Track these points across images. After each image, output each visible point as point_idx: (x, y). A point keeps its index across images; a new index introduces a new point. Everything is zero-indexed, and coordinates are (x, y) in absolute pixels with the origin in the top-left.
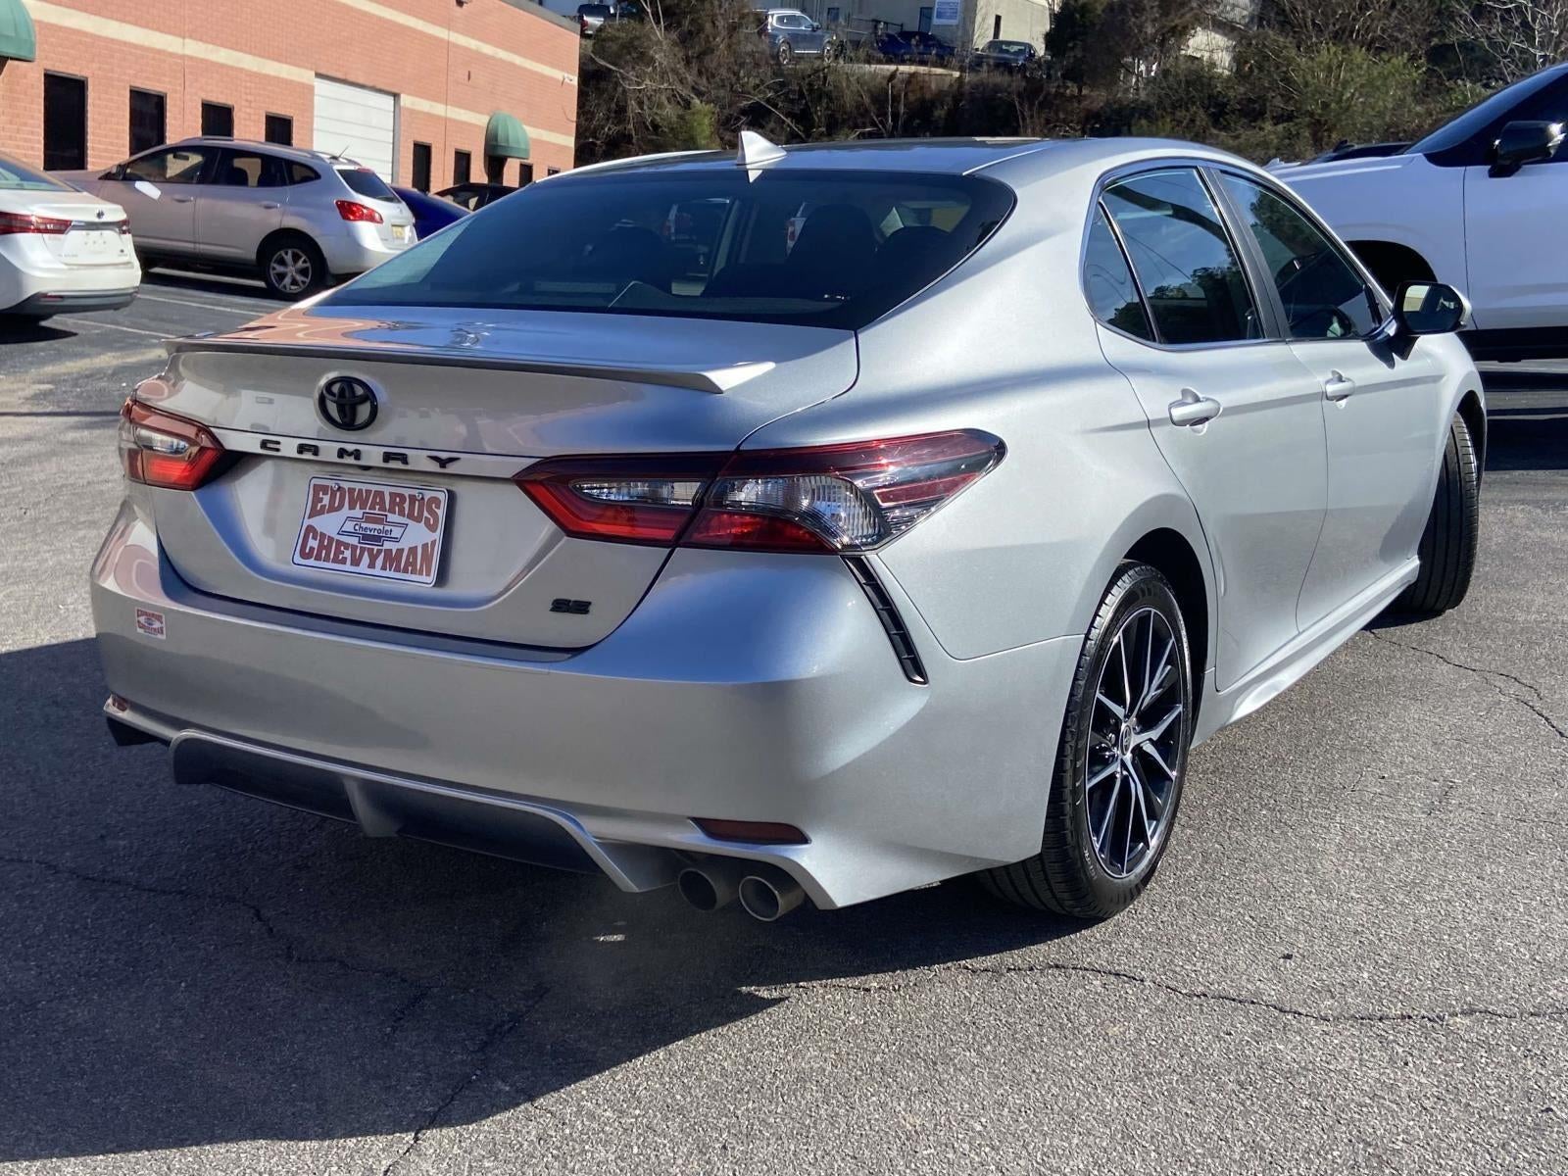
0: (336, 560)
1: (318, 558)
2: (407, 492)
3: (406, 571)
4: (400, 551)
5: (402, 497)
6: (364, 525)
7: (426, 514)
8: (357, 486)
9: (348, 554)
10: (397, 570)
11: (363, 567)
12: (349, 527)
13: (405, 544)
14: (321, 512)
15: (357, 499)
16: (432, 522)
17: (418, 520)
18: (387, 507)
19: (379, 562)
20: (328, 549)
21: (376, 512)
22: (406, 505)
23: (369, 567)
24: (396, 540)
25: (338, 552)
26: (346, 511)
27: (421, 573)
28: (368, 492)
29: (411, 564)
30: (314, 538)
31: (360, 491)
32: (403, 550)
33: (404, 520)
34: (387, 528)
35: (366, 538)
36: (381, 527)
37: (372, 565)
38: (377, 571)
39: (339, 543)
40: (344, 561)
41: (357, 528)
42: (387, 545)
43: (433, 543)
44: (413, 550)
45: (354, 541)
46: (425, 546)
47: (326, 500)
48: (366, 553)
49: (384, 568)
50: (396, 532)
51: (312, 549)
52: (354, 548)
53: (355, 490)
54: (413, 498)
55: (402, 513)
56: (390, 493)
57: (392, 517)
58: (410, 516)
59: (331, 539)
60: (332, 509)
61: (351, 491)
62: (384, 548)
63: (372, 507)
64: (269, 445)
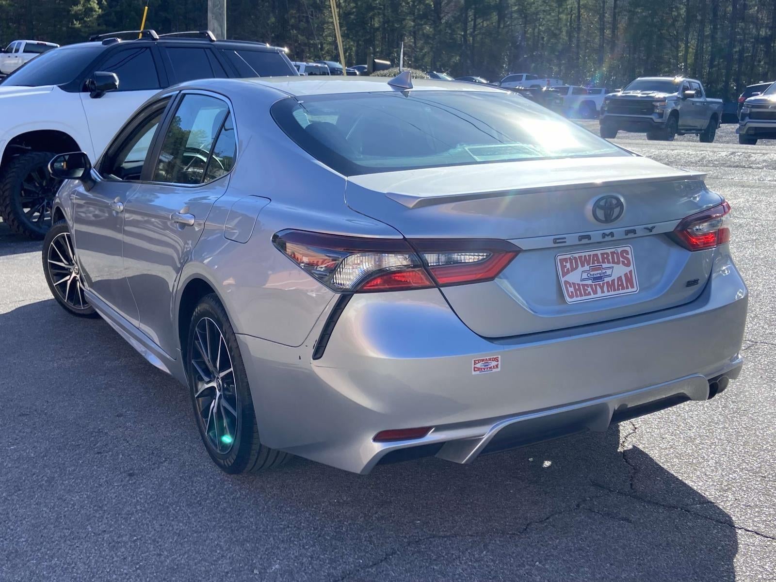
0: (586, 295)
1: (577, 296)
2: (609, 251)
3: (618, 289)
4: (613, 281)
5: (607, 254)
6: (592, 273)
7: (621, 259)
8: (583, 254)
9: (589, 289)
10: (615, 290)
11: (599, 294)
12: (585, 276)
13: (615, 276)
14: (568, 272)
15: (584, 261)
16: (626, 262)
17: (618, 263)
18: (601, 261)
19: (605, 289)
20: (579, 289)
21: (596, 265)
22: (610, 258)
23: (602, 293)
24: (610, 276)
25: (585, 290)
26: (580, 269)
27: (627, 288)
28: (589, 256)
29: (620, 285)
30: (570, 287)
31: (585, 256)
32: (614, 280)
33: (611, 265)
34: (603, 271)
35: (595, 279)
36: (600, 271)
37: (603, 292)
38: (606, 294)
39: (584, 285)
40: (589, 294)
41: (589, 275)
42: (606, 280)
43: (630, 272)
44: (620, 279)
45: (590, 282)
46: (626, 275)
47: (568, 265)
48: (598, 287)
49: (608, 291)
50: (609, 272)
51: (572, 292)
52: (591, 285)
53: (582, 256)
54: (613, 253)
55: (609, 262)
56: (601, 254)
57: (604, 266)
58: (614, 262)
59: (578, 285)
60: (573, 269)
61: (580, 257)
62: (605, 281)
63: (593, 263)
64: (558, 241)
